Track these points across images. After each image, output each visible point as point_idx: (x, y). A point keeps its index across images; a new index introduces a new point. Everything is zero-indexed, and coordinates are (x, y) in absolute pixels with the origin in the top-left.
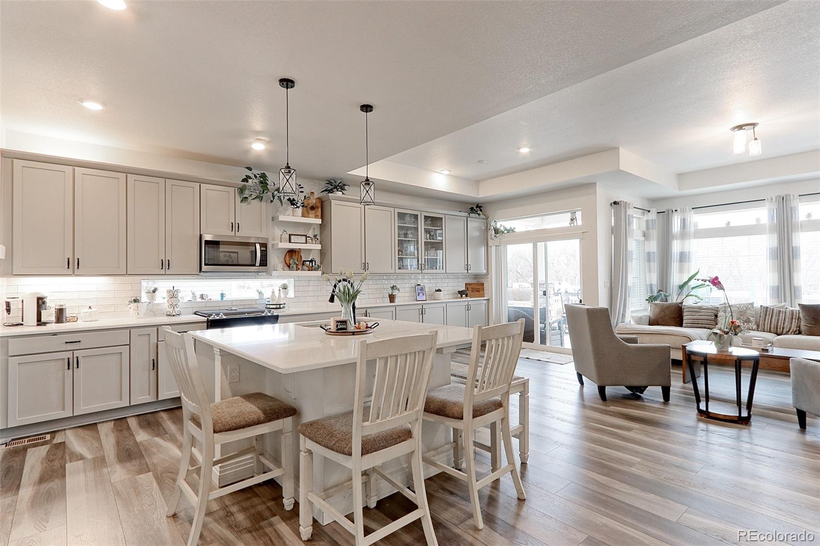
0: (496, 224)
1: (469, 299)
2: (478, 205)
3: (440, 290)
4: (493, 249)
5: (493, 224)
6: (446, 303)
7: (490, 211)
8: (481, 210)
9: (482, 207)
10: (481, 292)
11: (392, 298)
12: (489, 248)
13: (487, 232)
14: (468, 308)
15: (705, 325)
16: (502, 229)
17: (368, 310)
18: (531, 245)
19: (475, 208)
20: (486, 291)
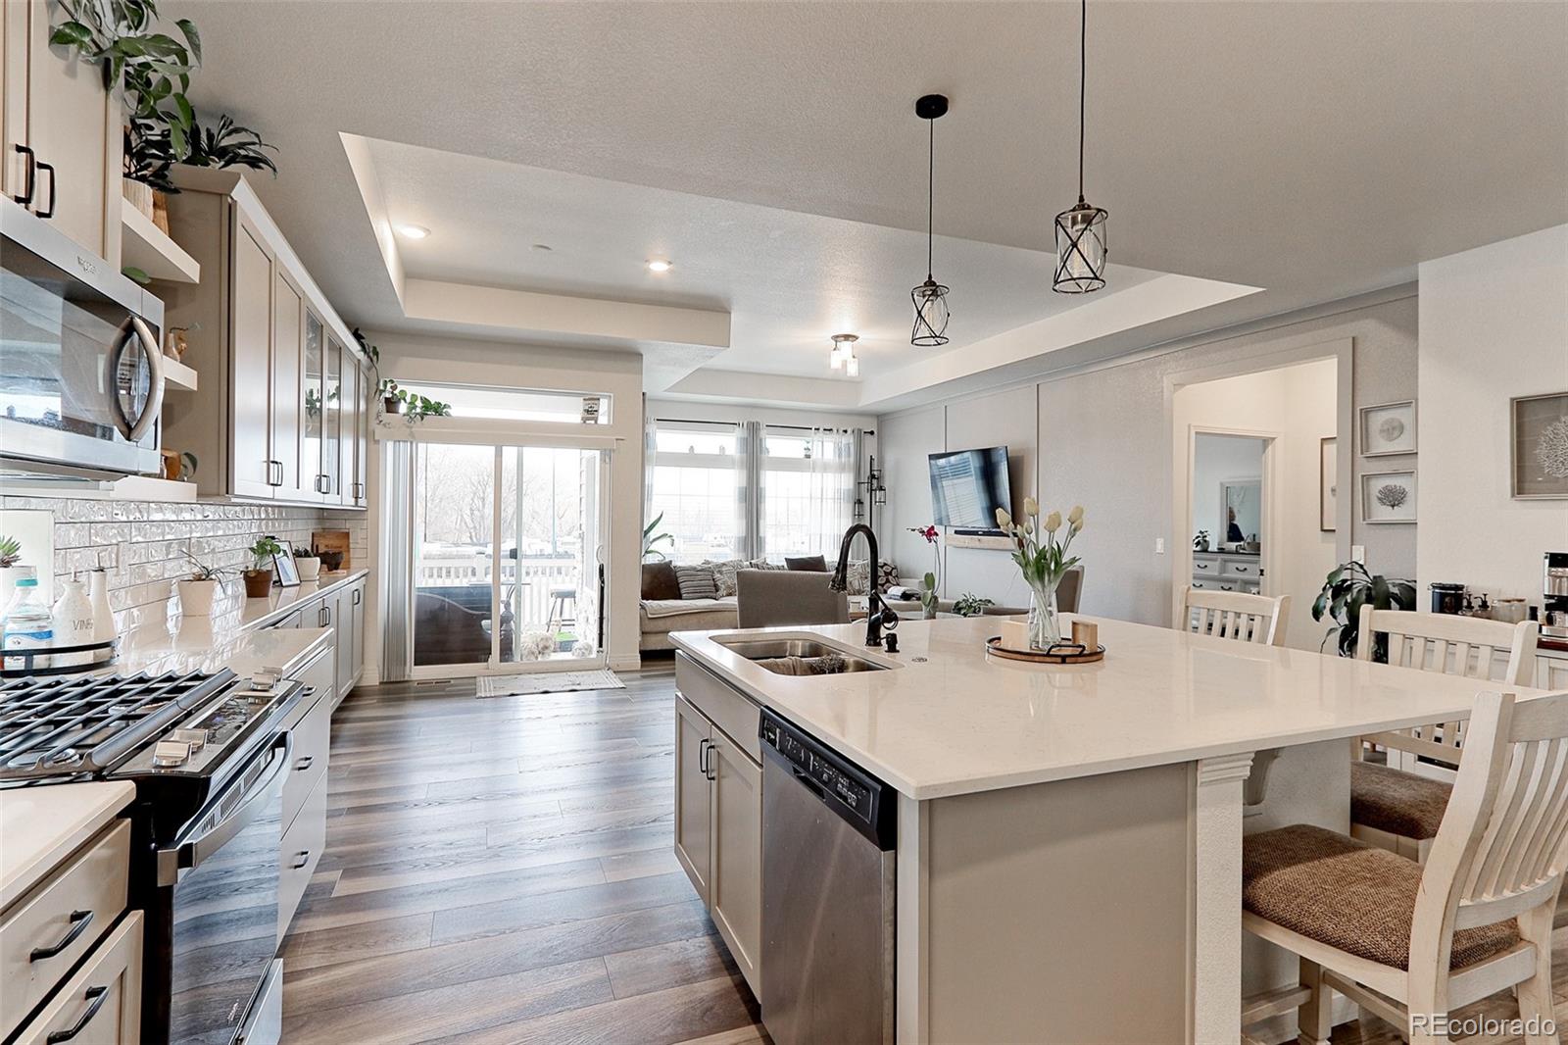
0: (393, 388)
2: (356, 330)
10: (344, 554)
15: (707, 594)
18: (491, 450)
20: (355, 553)
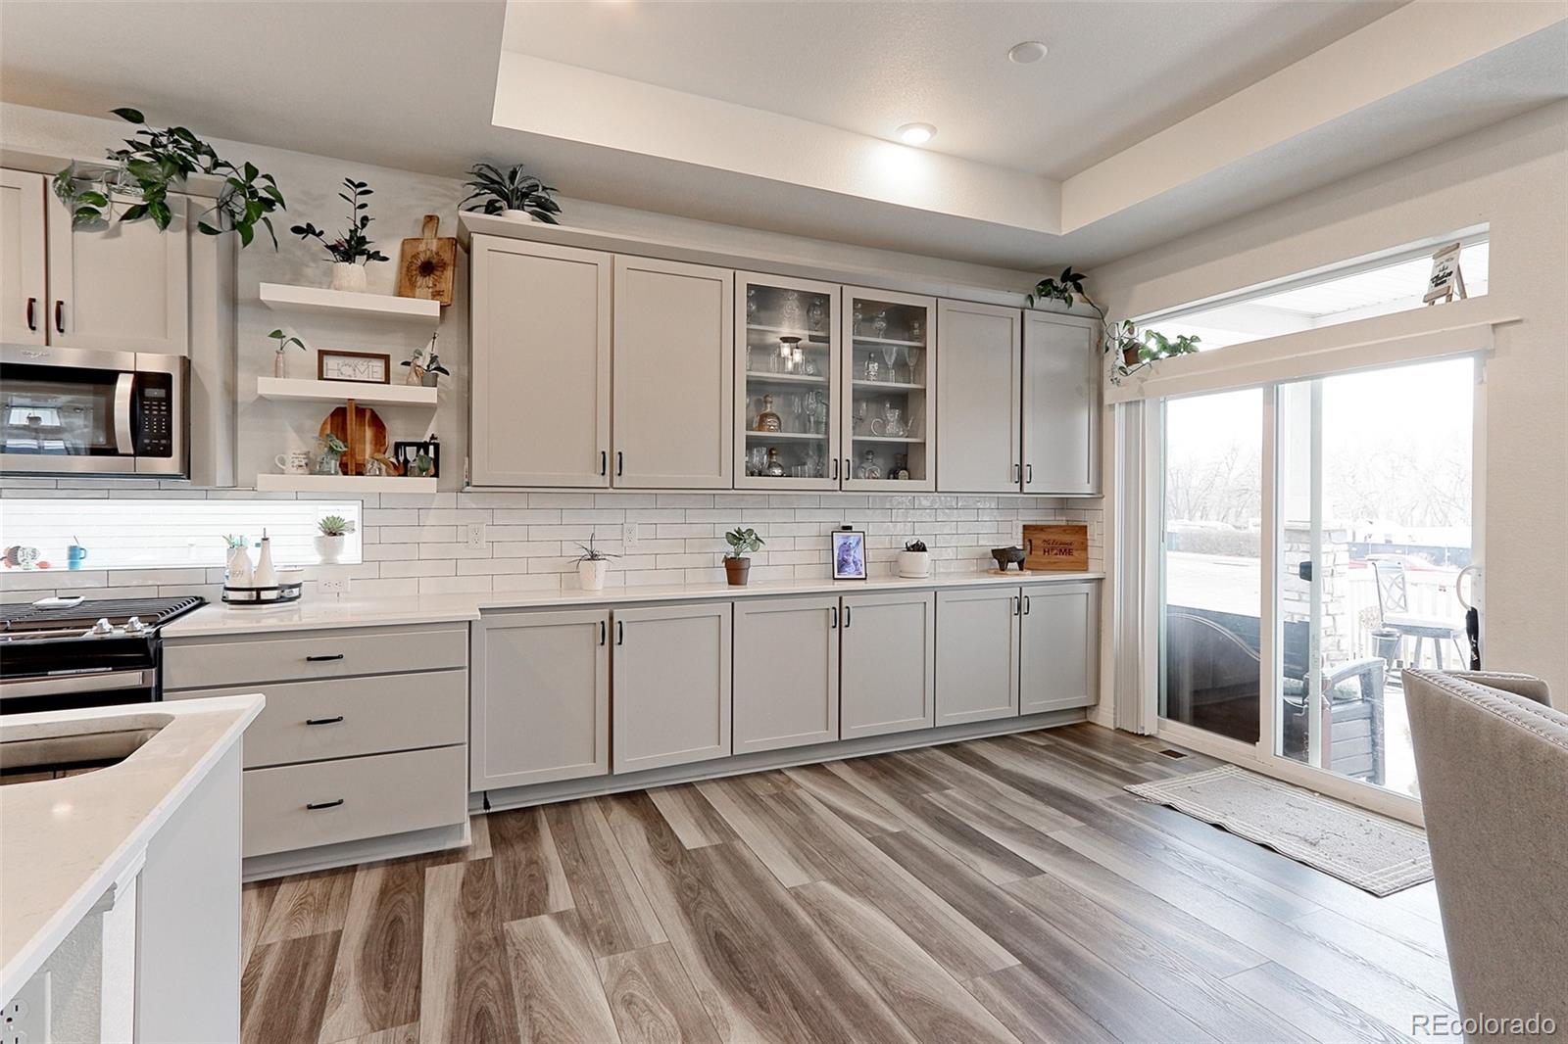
0: (1131, 331)
1: (1027, 576)
2: (1069, 270)
3: (919, 548)
4: (1120, 414)
5: (1121, 331)
6: (935, 590)
7: (1109, 289)
8: (1079, 289)
9: (1082, 277)
10: (1075, 553)
11: (735, 571)
12: (1106, 413)
13: (1101, 359)
14: (1020, 607)
16: (1153, 345)
17: (616, 612)
18: (1256, 395)
19: (1057, 282)
20: (1092, 552)
